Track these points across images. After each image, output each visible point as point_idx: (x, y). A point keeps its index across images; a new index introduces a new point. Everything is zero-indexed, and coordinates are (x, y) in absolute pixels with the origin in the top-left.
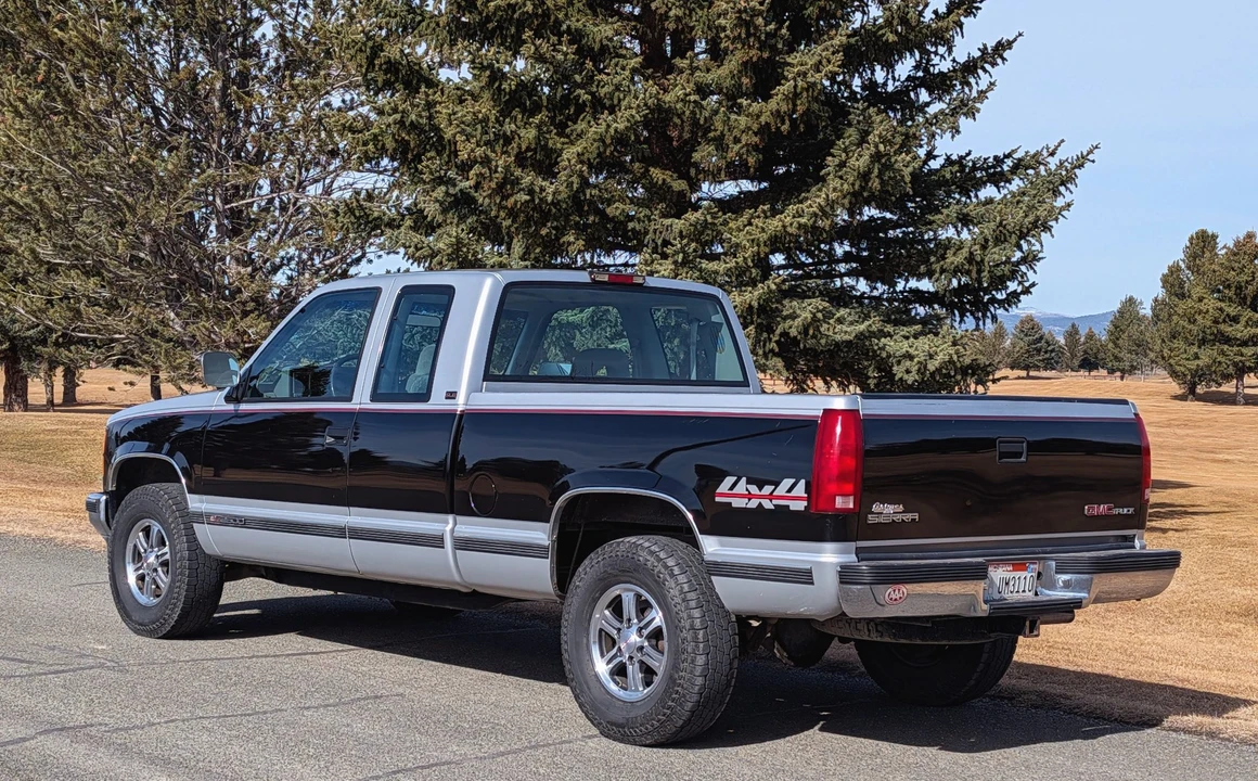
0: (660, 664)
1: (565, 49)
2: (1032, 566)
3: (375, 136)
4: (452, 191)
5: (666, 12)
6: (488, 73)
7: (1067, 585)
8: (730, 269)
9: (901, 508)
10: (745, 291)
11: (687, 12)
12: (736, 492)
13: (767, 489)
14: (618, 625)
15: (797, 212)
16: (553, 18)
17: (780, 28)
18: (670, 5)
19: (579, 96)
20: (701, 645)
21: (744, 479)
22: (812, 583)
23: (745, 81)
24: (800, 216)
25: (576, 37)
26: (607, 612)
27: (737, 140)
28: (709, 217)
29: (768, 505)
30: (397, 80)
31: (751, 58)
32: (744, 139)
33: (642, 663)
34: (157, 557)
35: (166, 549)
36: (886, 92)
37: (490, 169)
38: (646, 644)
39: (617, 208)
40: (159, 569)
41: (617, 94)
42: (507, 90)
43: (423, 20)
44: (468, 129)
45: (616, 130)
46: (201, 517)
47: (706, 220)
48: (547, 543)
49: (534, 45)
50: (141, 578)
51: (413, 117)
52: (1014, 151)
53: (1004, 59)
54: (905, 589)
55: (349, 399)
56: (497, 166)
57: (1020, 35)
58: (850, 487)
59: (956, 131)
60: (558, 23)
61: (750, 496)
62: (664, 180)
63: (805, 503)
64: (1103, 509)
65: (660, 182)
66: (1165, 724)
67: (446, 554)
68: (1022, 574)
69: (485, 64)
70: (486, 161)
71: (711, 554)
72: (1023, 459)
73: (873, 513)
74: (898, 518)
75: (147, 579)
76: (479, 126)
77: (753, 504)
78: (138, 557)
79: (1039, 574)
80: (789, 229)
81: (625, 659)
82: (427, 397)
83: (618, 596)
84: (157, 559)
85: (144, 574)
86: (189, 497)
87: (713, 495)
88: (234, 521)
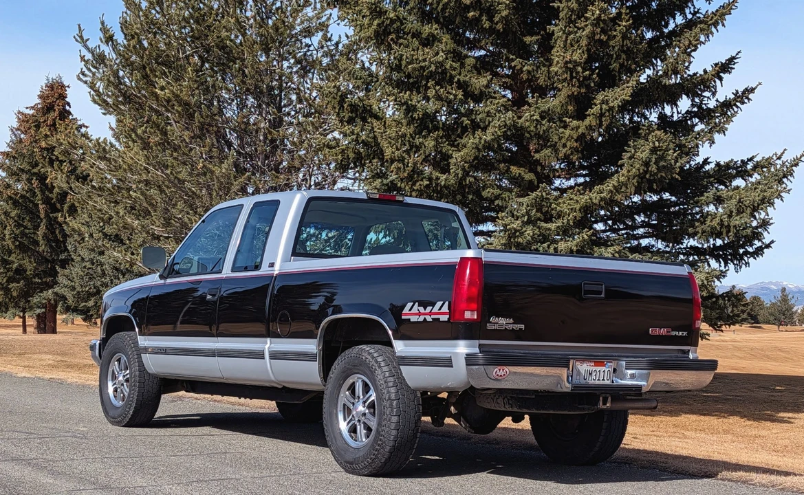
0: (373, 424)
1: (454, 92)
2: (609, 364)
3: (343, 150)
4: (385, 182)
5: (521, 68)
6: (405, 107)
7: (633, 376)
8: (558, 227)
9: (511, 321)
10: (568, 241)
11: (535, 68)
12: (413, 312)
13: (429, 309)
14: (352, 401)
15: (600, 190)
16: (448, 75)
17: (592, 74)
18: (524, 64)
19: (463, 121)
20: (395, 410)
21: (417, 303)
22: (452, 366)
23: (570, 108)
24: (602, 193)
25: (462, 86)
26: (347, 393)
27: (564, 146)
28: (544, 194)
29: (429, 319)
30: (357, 116)
31: (573, 93)
32: (569, 144)
33: (364, 423)
34: (124, 376)
35: (128, 372)
36: (672, 121)
37: (404, 165)
38: (367, 411)
39: (489, 192)
40: (125, 384)
41: (488, 118)
42: (417, 118)
43: (378, 81)
44: (393, 142)
45: (485, 141)
46: (145, 350)
47: (542, 196)
48: (315, 351)
49: (435, 89)
50: (116, 390)
51: (364, 137)
52: (753, 157)
53: (749, 99)
54: (507, 369)
55: (221, 272)
56: (408, 163)
57: (760, 84)
58: (475, 306)
59: (712, 142)
60: (452, 77)
61: (419, 314)
62: (520, 174)
63: (448, 316)
64: (663, 331)
65: (517, 175)
66: (719, 477)
67: (266, 362)
68: (602, 369)
69: (403, 101)
70: (401, 160)
71: (400, 352)
72: (603, 296)
73: (491, 322)
74: (509, 327)
75: (118, 390)
76: (400, 140)
77: (421, 319)
78: (114, 377)
79: (615, 370)
80: (594, 201)
81: (356, 422)
82: (259, 267)
83: (354, 384)
84: (123, 378)
85: (117, 388)
86: (139, 337)
87: (401, 314)
88: (160, 350)
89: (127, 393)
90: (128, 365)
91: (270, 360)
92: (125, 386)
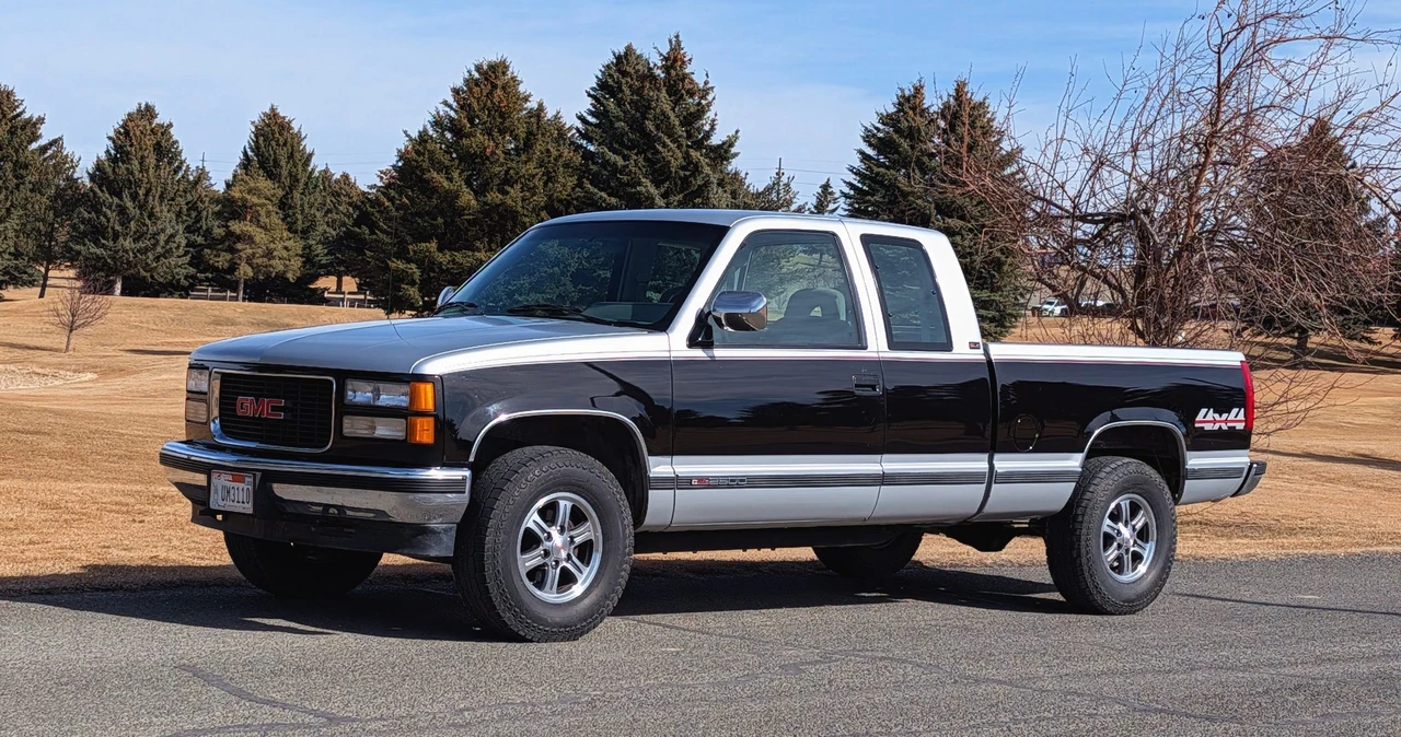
0: (1145, 550)
12: (1207, 419)
13: (1225, 416)
21: (1212, 410)
22: (1241, 477)
26: (1108, 518)
29: (1225, 427)
34: (571, 539)
38: (1136, 537)
46: (670, 482)
48: (1078, 469)
55: (865, 348)
61: (1215, 422)
63: (1244, 424)
75: (549, 569)
77: (1216, 427)
81: (1123, 551)
82: (948, 347)
83: (1118, 506)
84: (572, 541)
85: (545, 565)
86: (651, 460)
87: (1194, 422)
88: (732, 481)
89: (581, 572)
90: (594, 514)
91: (994, 486)
92: (574, 558)
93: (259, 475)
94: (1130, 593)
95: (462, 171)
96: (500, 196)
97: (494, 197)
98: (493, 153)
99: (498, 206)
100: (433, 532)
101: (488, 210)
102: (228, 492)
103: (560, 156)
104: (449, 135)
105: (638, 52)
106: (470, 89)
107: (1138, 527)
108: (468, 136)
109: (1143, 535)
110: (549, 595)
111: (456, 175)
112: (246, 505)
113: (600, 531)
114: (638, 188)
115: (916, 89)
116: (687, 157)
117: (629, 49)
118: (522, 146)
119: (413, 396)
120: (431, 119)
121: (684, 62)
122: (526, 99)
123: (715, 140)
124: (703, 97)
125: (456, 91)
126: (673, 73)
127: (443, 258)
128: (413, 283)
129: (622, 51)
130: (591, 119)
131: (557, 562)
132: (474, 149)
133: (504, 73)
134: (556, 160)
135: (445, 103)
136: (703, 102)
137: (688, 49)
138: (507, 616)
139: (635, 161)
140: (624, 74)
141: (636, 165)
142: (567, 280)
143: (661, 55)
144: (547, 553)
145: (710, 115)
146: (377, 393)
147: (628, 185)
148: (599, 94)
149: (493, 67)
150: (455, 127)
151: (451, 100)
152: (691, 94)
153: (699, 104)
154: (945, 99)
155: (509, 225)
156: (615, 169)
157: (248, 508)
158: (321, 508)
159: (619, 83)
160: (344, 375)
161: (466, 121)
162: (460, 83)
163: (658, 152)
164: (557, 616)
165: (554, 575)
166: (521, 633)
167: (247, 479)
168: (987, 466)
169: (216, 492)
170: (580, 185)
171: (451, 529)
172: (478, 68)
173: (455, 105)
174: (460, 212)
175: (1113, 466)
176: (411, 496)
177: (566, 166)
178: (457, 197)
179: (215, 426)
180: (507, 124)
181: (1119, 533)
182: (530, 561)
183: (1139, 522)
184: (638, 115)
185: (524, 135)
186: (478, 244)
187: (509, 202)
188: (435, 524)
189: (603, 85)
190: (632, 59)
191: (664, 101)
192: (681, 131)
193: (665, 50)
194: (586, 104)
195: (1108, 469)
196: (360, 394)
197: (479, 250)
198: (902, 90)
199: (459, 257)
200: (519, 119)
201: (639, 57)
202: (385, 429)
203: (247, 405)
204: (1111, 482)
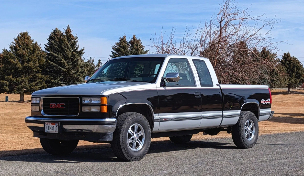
12: (263, 101)
13: (266, 100)
21: (264, 99)
29: (266, 103)
46: (159, 120)
48: (240, 114)
55: (196, 86)
61: (265, 102)
67: (221, 119)
71: (261, 112)
77: (265, 103)
81: (248, 133)
82: (212, 86)
83: (247, 122)
84: (138, 136)
85: (133, 142)
86: (155, 115)
87: (261, 102)
88: (172, 119)
89: (140, 143)
90: (143, 129)
91: (223, 118)
92: (139, 140)
93: (60, 123)
94: (251, 143)
95: (18, 59)
96: (27, 64)
97: (26, 64)
98: (25, 54)
99: (27, 66)
100: (108, 135)
101: (25, 67)
102: (51, 128)
103: (42, 54)
104: (14, 50)
105: (59, 30)
106: (19, 39)
107: (251, 127)
108: (19, 50)
109: (252, 129)
110: (134, 149)
111: (16, 59)
112: (56, 131)
113: (144, 132)
114: (61, 61)
115: (124, 37)
116: (72, 53)
117: (57, 29)
118: (32, 52)
119: (102, 101)
120: (10, 46)
121: (70, 32)
122: (32, 41)
123: (79, 50)
124: (75, 40)
125: (15, 40)
126: (68, 34)
127: (14, 79)
128: (6, 86)
129: (55, 29)
130: (48, 45)
131: (135, 141)
132: (21, 53)
133: (27, 35)
134: (41, 55)
135: (13, 42)
136: (76, 41)
137: (71, 29)
138: (125, 155)
139: (60, 55)
140: (56, 35)
141: (60, 56)
142: (44, 83)
143: (65, 30)
144: (133, 139)
145: (78, 44)
146: (91, 100)
147: (58, 60)
148: (50, 39)
149: (24, 34)
150: (15, 48)
151: (14, 42)
152: (73, 39)
153: (74, 41)
154: (131, 39)
155: (30, 71)
156: (55, 57)
157: (57, 132)
158: (76, 130)
159: (54, 37)
160: (82, 96)
161: (18, 47)
162: (16, 38)
163: (65, 53)
164: (136, 154)
165: (135, 144)
166: (129, 159)
167: (56, 124)
168: (222, 114)
169: (47, 128)
170: (47, 61)
171: (112, 134)
172: (21, 34)
173: (15, 43)
174: (18, 68)
175: (246, 113)
176: (103, 126)
177: (43, 57)
178: (17, 65)
179: (42, 111)
180: (28, 47)
181: (247, 129)
182: (129, 141)
183: (251, 126)
184: (60, 44)
185: (32, 50)
186: (22, 76)
187: (30, 65)
188: (109, 133)
189: (51, 37)
190: (57, 31)
191: (66, 41)
192: (70, 48)
193: (66, 29)
194: (47, 42)
195: (245, 114)
196: (87, 101)
197: (23, 77)
198: (121, 37)
199: (18, 79)
200: (31, 46)
201: (59, 31)
202: (94, 109)
203: (53, 106)
204: (246, 117)
